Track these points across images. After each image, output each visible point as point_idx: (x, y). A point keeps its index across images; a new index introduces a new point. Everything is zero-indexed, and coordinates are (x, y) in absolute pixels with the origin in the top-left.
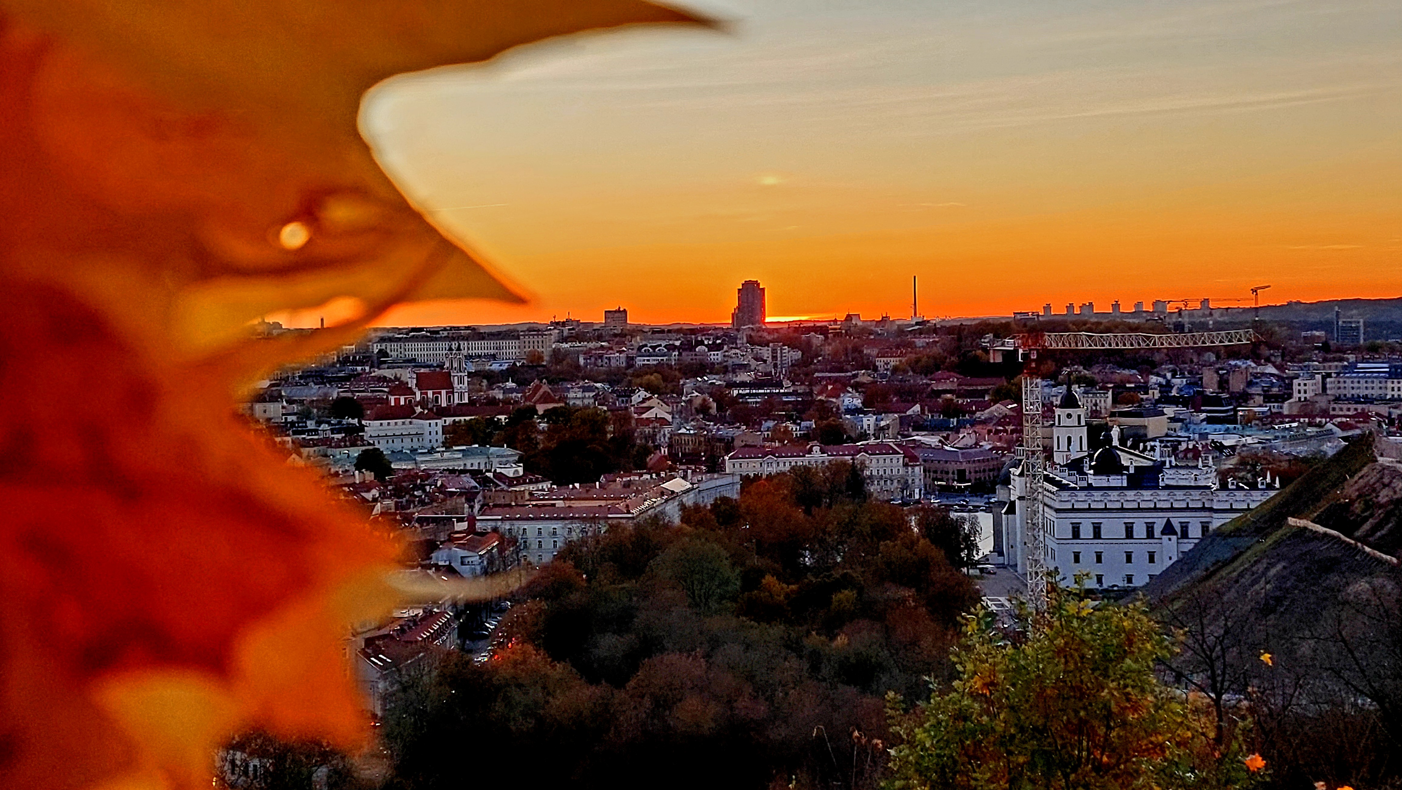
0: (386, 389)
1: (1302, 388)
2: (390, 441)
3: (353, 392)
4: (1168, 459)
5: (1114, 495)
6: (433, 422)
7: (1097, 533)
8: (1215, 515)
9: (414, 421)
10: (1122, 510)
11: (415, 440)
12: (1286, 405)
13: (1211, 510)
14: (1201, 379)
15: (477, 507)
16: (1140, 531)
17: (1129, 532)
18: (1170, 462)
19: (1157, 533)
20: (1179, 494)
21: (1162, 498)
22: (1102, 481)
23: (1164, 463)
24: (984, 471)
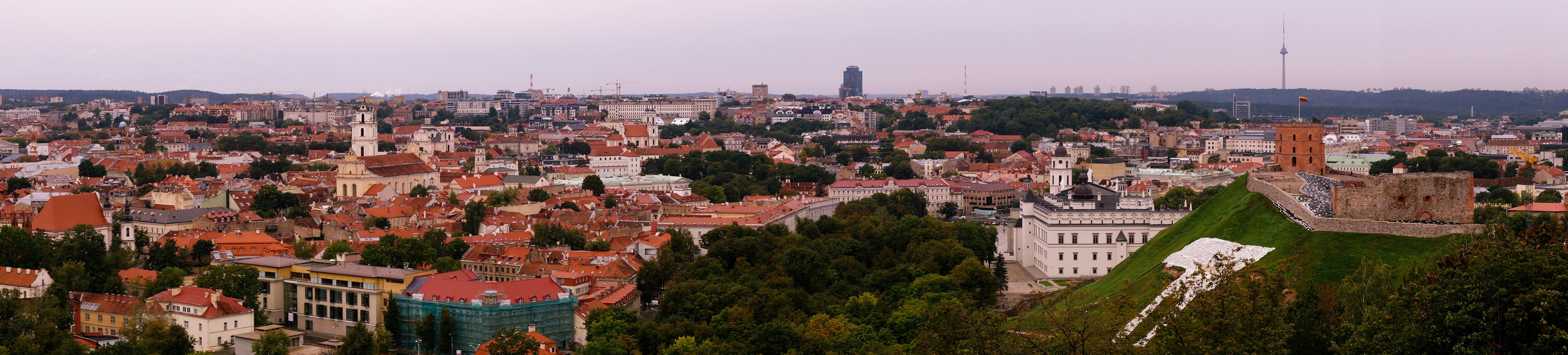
0: (606, 136)
1: (1211, 145)
2: (606, 170)
3: (584, 137)
4: (1123, 191)
5: (1086, 215)
6: (634, 158)
7: (1075, 241)
8: (1151, 229)
9: (622, 157)
10: (1092, 225)
11: (622, 170)
12: (1201, 156)
13: (1148, 225)
14: (1148, 139)
15: (659, 216)
16: (1102, 239)
17: (1096, 241)
18: (1124, 193)
19: (1114, 241)
20: (1129, 215)
21: (1118, 218)
22: (1077, 205)
23: (1121, 193)
24: (1004, 198)
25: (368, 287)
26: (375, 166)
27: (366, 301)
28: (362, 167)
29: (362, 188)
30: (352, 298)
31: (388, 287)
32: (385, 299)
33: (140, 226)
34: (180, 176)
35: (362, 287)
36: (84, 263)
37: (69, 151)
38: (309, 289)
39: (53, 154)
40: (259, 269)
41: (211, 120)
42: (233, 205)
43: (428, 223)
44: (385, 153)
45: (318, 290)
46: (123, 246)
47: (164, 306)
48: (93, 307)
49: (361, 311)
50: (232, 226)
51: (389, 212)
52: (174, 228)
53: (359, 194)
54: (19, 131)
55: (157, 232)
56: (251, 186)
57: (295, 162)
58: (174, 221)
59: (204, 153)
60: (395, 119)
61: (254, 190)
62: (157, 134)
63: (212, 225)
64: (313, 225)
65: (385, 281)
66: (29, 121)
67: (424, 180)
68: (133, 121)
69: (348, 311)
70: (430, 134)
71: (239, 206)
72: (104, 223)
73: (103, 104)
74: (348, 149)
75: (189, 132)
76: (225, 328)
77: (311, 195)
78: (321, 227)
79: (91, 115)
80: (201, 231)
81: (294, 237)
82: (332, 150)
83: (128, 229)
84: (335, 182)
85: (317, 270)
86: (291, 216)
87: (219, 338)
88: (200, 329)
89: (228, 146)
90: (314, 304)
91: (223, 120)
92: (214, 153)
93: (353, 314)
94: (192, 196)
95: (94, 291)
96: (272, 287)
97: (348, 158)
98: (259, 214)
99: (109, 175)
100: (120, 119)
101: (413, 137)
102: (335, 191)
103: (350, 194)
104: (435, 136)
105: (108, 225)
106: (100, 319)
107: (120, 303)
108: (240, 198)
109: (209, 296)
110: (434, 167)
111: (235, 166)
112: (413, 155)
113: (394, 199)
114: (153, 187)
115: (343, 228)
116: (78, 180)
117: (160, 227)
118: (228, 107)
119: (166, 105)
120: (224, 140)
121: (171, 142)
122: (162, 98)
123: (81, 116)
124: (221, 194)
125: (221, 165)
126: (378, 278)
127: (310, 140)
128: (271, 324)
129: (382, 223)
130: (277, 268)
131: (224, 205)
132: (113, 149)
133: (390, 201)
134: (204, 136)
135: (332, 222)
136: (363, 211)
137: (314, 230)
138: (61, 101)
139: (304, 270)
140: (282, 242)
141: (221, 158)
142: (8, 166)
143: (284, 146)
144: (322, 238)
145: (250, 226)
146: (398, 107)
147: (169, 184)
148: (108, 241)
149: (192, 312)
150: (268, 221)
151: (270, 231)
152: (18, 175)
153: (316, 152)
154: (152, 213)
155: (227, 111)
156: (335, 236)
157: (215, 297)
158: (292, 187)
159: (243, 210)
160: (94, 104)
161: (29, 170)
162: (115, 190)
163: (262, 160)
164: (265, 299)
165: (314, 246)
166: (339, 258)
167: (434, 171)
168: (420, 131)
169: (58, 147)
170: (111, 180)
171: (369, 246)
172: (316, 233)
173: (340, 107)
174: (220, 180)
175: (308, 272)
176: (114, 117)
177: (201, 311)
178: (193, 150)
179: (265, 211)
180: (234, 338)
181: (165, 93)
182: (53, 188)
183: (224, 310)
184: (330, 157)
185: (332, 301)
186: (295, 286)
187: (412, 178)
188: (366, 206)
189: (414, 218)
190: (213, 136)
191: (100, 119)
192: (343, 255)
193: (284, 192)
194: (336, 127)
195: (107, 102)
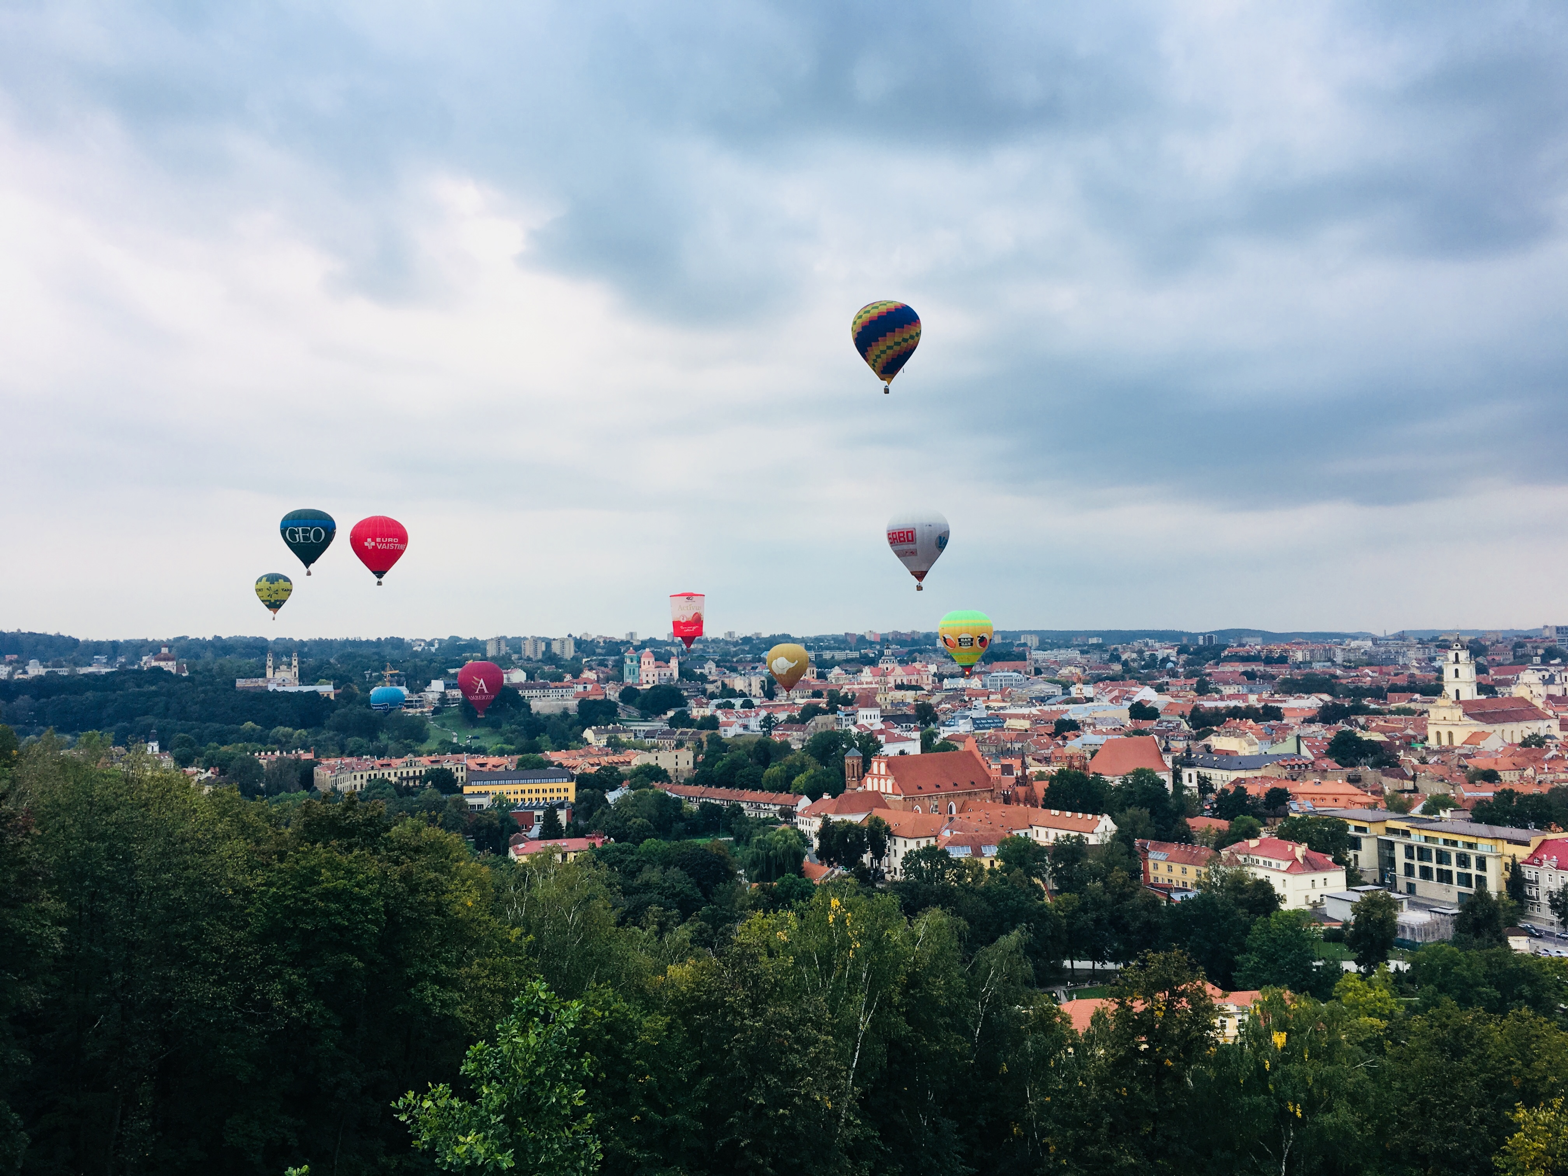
25: (1484, 847)
26: (1472, 711)
27: (1482, 864)
28: (1459, 712)
29: (1460, 736)
30: (1463, 861)
31: (1511, 849)
32: (1506, 864)
33: (1204, 772)
34: (1241, 719)
35: (1476, 848)
36: (1148, 810)
37: (1116, 693)
38: (1409, 849)
39: (1099, 696)
40: (1348, 822)
41: (1269, 661)
42: (1305, 751)
43: (1550, 777)
44: (1483, 697)
45: (1420, 849)
46: (1186, 792)
47: (1241, 858)
48: (1161, 856)
49: (1477, 876)
50: (1309, 775)
51: (1496, 763)
52: (1241, 774)
53: (1457, 742)
54: (1060, 672)
55: (1221, 779)
56: (1324, 731)
57: (1373, 706)
58: (1240, 766)
59: (1265, 696)
60: (1490, 658)
61: (1329, 736)
62: (1209, 675)
63: (1285, 773)
64: (1404, 776)
65: (1505, 842)
66: (1069, 663)
67: (1539, 727)
68: (1181, 662)
69: (1459, 875)
70: (1540, 675)
71: (1312, 753)
72: (1164, 768)
73: (1146, 645)
74: (1441, 692)
75: (1245, 673)
76: (1313, 885)
77: (1398, 743)
78: (1414, 778)
79: (1134, 656)
80: (1273, 779)
81: (1383, 788)
82: (1417, 693)
83: (1190, 775)
84: (1426, 727)
85: (1419, 826)
86: (1375, 765)
87: (1307, 897)
88: (1284, 886)
89: (1292, 687)
90: (1417, 864)
91: (1282, 660)
92: (1276, 696)
93: (1465, 879)
94: (1257, 741)
95: (1160, 840)
96: (1364, 842)
97: (1440, 701)
98: (1337, 762)
99: (1162, 717)
100: (1166, 660)
101: (1518, 678)
102: (1426, 738)
103: (1445, 742)
104: (1547, 677)
105: (1168, 770)
106: (1170, 869)
107: (1191, 853)
108: (1313, 744)
109: (1293, 850)
110: (1550, 713)
111: (1302, 709)
112: (1522, 699)
113: (1502, 749)
114: (1212, 731)
115: (1442, 781)
116: (1129, 722)
117: (1225, 773)
118: (1287, 647)
119: (1217, 645)
120: (1285, 682)
121: (1227, 683)
122: (1210, 638)
123: (1124, 657)
124: (1291, 742)
125: (1286, 709)
126: (1497, 838)
127: (1388, 682)
128: (1366, 884)
129: (1490, 776)
130: (1369, 822)
131: (1295, 751)
132: (1163, 691)
133: (1496, 751)
134: (1262, 677)
135: (1428, 773)
136: (1464, 762)
137: (1405, 781)
138: (1101, 641)
139: (1402, 825)
140: (1369, 794)
141: (1285, 701)
142: (1054, 708)
143: (1357, 688)
144: (1415, 790)
145: (1329, 775)
146: (1493, 644)
147: (1230, 727)
148: (1169, 786)
149: (1274, 866)
150: (1349, 770)
151: (1354, 780)
152: (1066, 717)
153: (1396, 695)
154: (1215, 758)
155: (1286, 651)
156: (1431, 789)
157: (1300, 851)
158: (1374, 734)
159: (1317, 758)
160: (1137, 644)
161: (1074, 713)
162: (1171, 733)
163: (1334, 704)
164: (1356, 856)
165: (1410, 799)
166: (1442, 813)
167: (1551, 718)
168: (1527, 671)
169: (1104, 689)
170: (1165, 724)
171: (1480, 802)
172: (1409, 785)
173: (1420, 646)
174: (1287, 725)
175: (1408, 829)
176: (1160, 658)
177: (1285, 865)
178: (1251, 691)
179: (1345, 759)
180: (1325, 898)
181: (1215, 632)
182: (1104, 730)
183: (1310, 865)
184: (1415, 701)
185: (1439, 862)
186: (1391, 845)
187: (1522, 725)
188: (1467, 756)
189: (1530, 772)
190: (1273, 677)
191: (1144, 660)
192: (1448, 811)
193: (1365, 739)
194: (1418, 668)
195: (1151, 642)
